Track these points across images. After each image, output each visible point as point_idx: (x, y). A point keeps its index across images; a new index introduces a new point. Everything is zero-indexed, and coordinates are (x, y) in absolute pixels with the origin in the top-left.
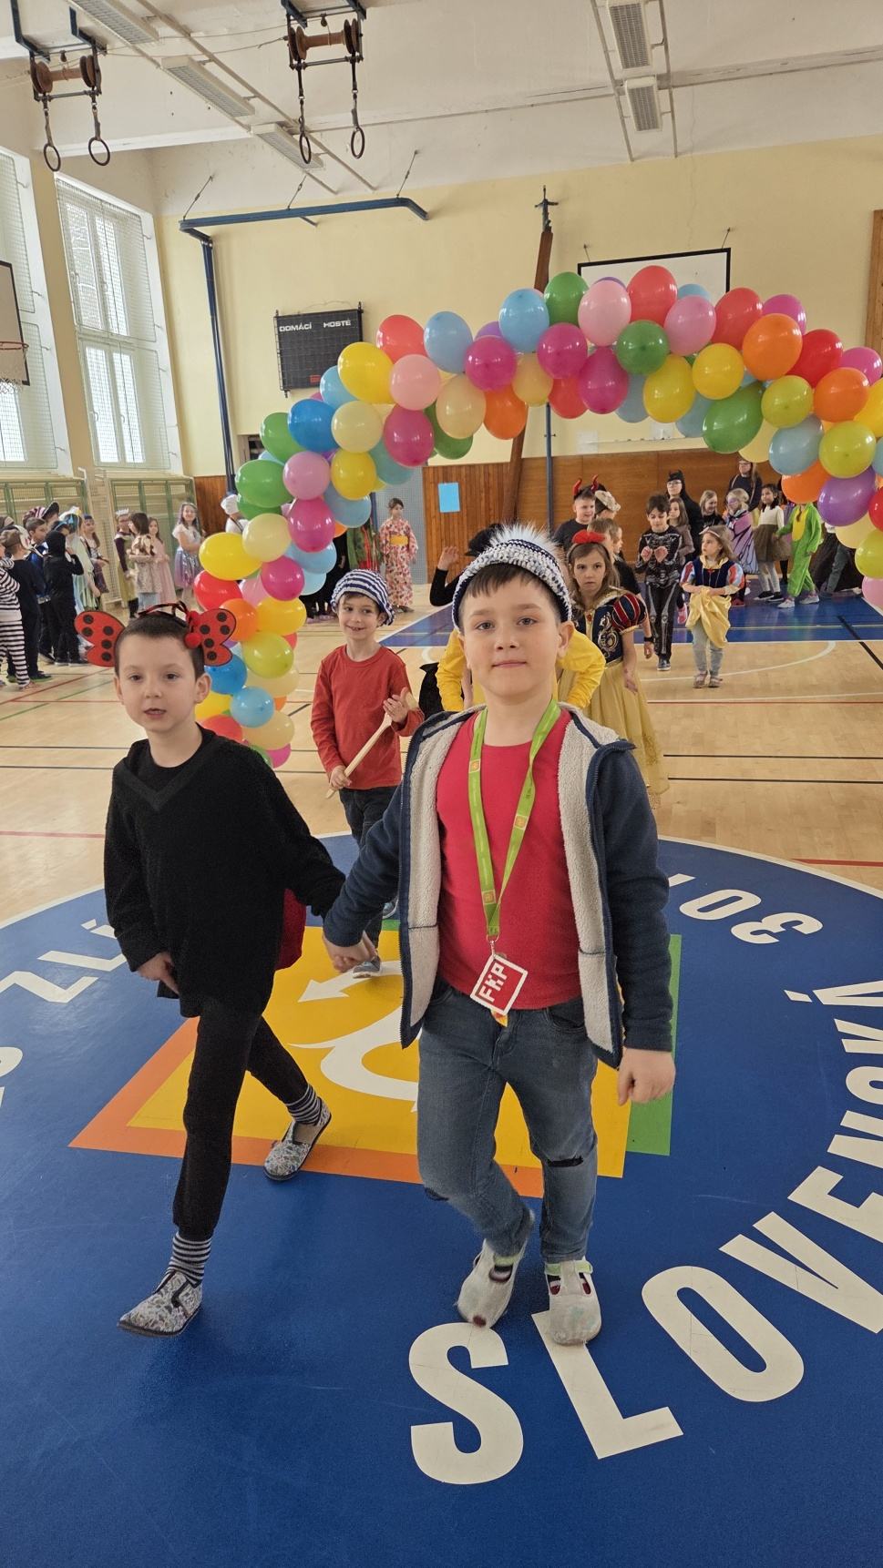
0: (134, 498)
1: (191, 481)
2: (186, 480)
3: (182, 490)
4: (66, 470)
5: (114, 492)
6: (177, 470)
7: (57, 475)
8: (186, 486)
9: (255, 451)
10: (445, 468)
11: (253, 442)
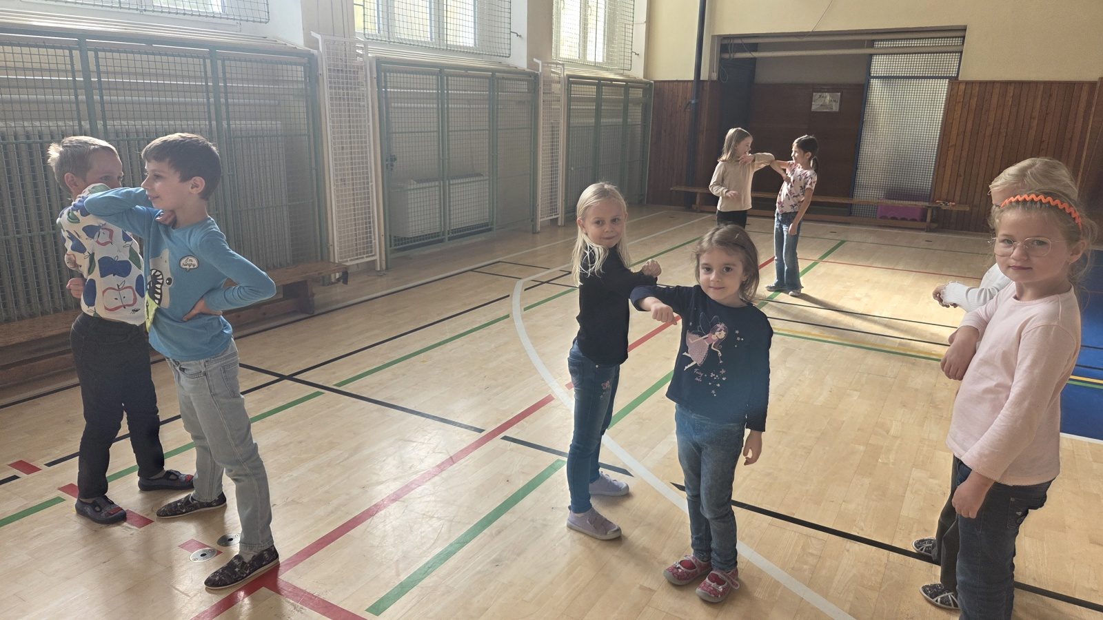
0: (590, 100)
1: (651, 84)
2: (646, 83)
3: (640, 92)
4: (519, 59)
5: (569, 91)
6: (638, 73)
7: (508, 66)
8: (645, 90)
9: (726, 56)
10: (984, 84)
11: (727, 44)
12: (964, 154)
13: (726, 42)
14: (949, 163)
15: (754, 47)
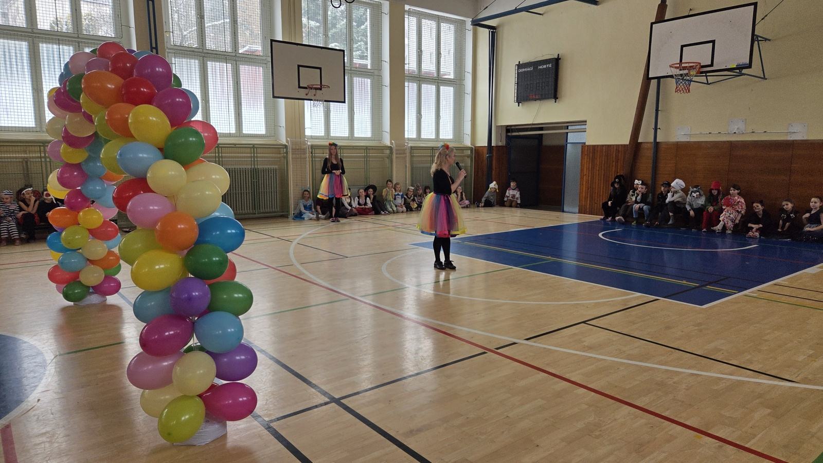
1: (473, 148)
2: (471, 148)
4: (387, 141)
6: (468, 142)
7: (381, 144)
8: (471, 150)
9: (509, 134)
10: (594, 146)
11: (509, 129)
12: (590, 178)
13: (509, 128)
14: (584, 183)
15: (541, 129)
